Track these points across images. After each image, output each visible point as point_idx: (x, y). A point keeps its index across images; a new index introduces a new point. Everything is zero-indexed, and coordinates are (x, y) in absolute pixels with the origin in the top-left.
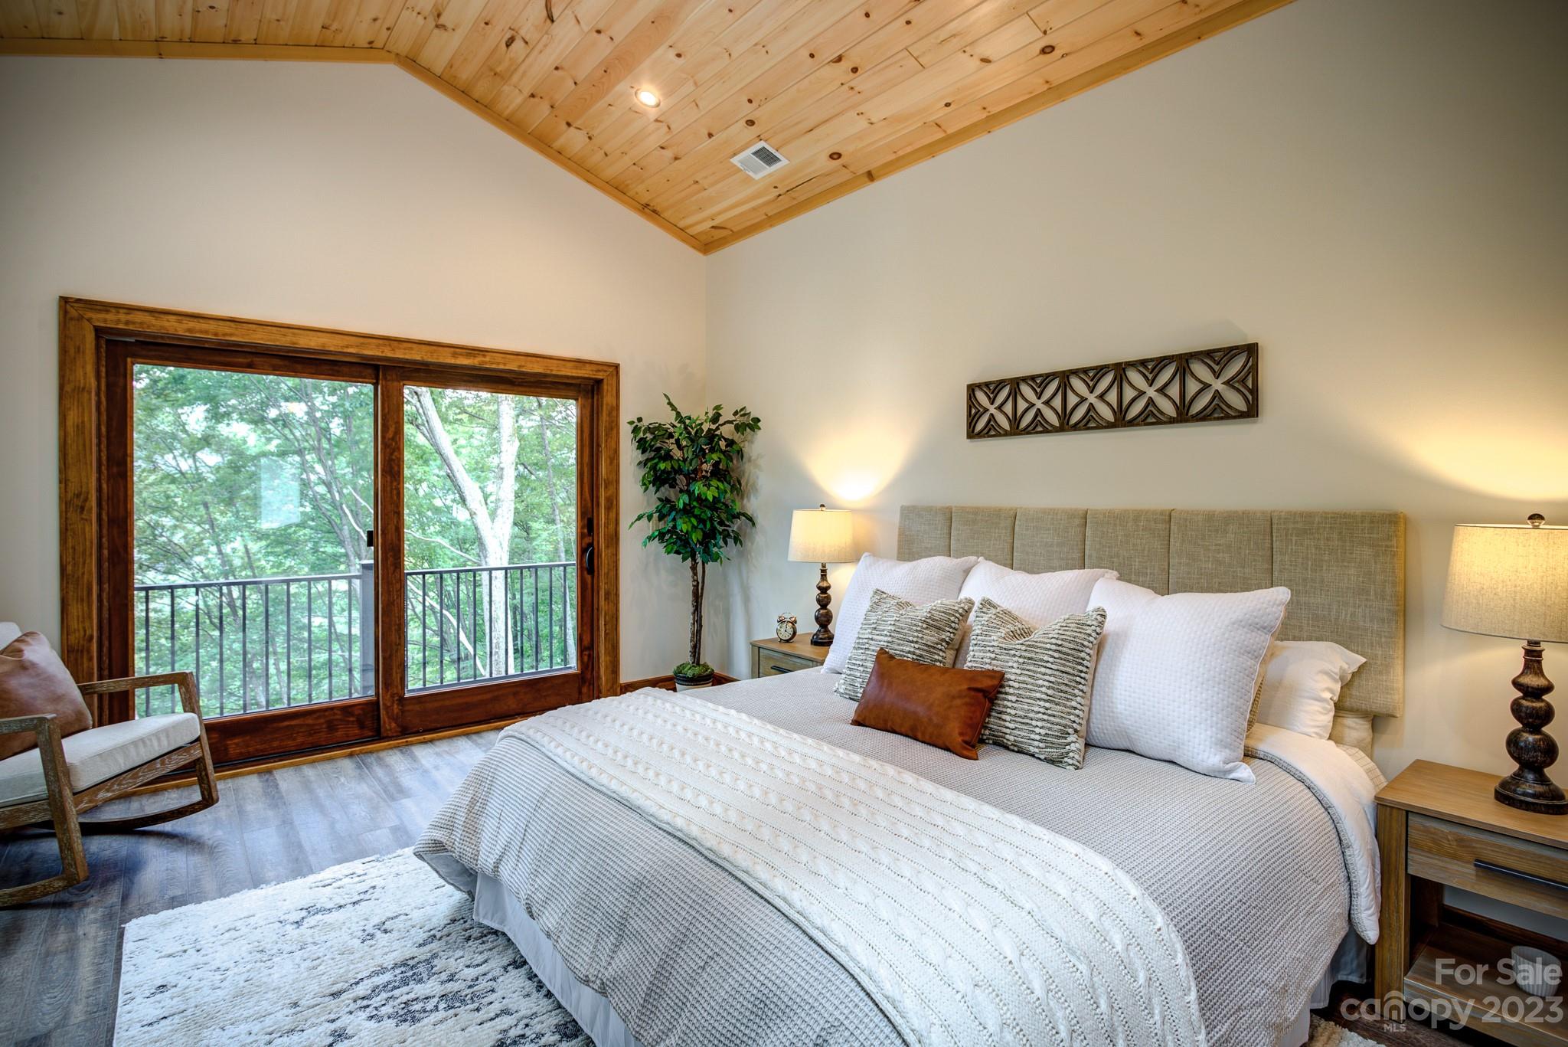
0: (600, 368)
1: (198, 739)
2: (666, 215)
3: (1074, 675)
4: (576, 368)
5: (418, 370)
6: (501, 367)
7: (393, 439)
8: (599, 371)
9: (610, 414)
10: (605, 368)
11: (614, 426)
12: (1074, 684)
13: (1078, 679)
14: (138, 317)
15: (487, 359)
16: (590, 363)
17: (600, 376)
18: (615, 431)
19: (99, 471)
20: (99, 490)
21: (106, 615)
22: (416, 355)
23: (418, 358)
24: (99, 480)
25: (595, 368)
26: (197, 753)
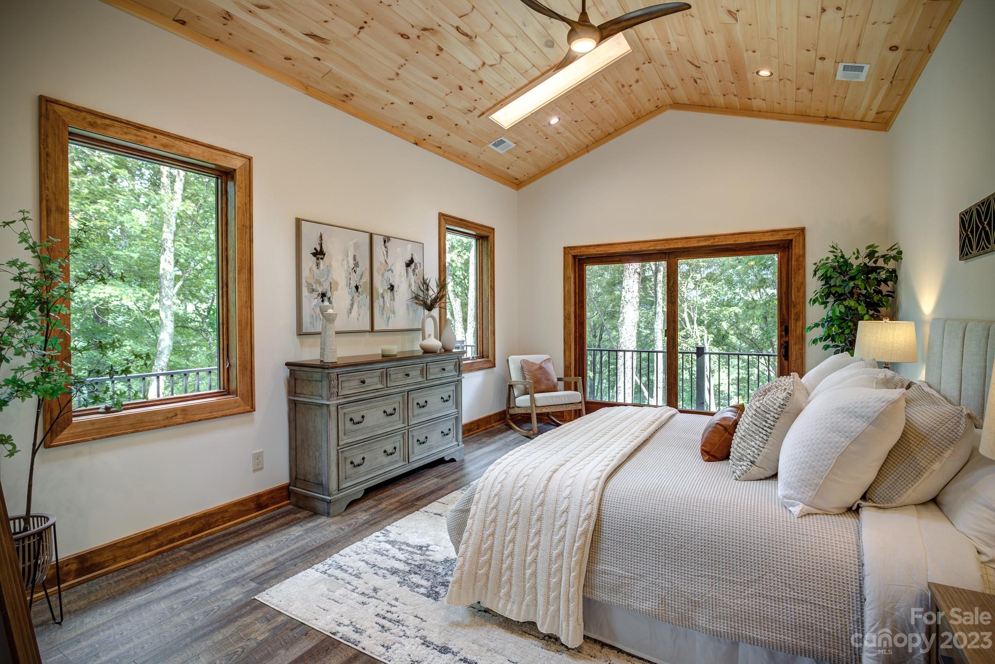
0: (790, 232)
1: (581, 402)
2: (842, 117)
3: (760, 427)
4: (772, 235)
5: (684, 252)
6: (724, 243)
7: (672, 286)
8: (789, 234)
9: (797, 260)
10: (794, 232)
11: (801, 266)
12: (758, 433)
13: (761, 430)
14: (583, 249)
15: (716, 240)
16: (782, 230)
17: (790, 238)
18: (801, 271)
19: (575, 305)
20: (575, 312)
21: (577, 356)
22: (679, 245)
23: (680, 246)
24: (575, 309)
25: (785, 233)
26: (579, 407)
